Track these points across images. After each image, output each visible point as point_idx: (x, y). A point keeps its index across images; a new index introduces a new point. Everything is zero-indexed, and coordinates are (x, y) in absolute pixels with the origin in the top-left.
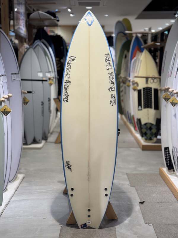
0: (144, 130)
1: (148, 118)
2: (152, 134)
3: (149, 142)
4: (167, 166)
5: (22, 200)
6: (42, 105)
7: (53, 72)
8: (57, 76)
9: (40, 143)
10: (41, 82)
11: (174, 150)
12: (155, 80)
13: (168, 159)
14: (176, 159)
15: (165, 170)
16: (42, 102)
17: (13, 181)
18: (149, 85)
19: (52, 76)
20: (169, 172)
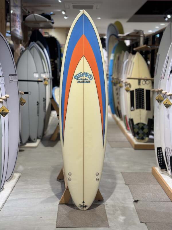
0: (136, 130)
1: (140, 118)
2: (144, 134)
3: (141, 142)
4: (160, 165)
5: (19, 199)
6: (37, 105)
7: (47, 73)
8: (51, 77)
9: (36, 142)
10: (36, 83)
11: (167, 151)
12: (147, 82)
13: (161, 158)
14: (169, 159)
15: (158, 169)
16: (38, 102)
17: (10, 180)
18: (142, 87)
19: (47, 77)
20: (162, 171)
